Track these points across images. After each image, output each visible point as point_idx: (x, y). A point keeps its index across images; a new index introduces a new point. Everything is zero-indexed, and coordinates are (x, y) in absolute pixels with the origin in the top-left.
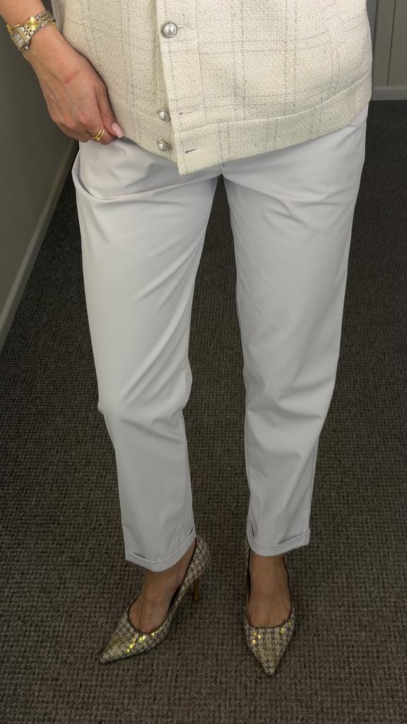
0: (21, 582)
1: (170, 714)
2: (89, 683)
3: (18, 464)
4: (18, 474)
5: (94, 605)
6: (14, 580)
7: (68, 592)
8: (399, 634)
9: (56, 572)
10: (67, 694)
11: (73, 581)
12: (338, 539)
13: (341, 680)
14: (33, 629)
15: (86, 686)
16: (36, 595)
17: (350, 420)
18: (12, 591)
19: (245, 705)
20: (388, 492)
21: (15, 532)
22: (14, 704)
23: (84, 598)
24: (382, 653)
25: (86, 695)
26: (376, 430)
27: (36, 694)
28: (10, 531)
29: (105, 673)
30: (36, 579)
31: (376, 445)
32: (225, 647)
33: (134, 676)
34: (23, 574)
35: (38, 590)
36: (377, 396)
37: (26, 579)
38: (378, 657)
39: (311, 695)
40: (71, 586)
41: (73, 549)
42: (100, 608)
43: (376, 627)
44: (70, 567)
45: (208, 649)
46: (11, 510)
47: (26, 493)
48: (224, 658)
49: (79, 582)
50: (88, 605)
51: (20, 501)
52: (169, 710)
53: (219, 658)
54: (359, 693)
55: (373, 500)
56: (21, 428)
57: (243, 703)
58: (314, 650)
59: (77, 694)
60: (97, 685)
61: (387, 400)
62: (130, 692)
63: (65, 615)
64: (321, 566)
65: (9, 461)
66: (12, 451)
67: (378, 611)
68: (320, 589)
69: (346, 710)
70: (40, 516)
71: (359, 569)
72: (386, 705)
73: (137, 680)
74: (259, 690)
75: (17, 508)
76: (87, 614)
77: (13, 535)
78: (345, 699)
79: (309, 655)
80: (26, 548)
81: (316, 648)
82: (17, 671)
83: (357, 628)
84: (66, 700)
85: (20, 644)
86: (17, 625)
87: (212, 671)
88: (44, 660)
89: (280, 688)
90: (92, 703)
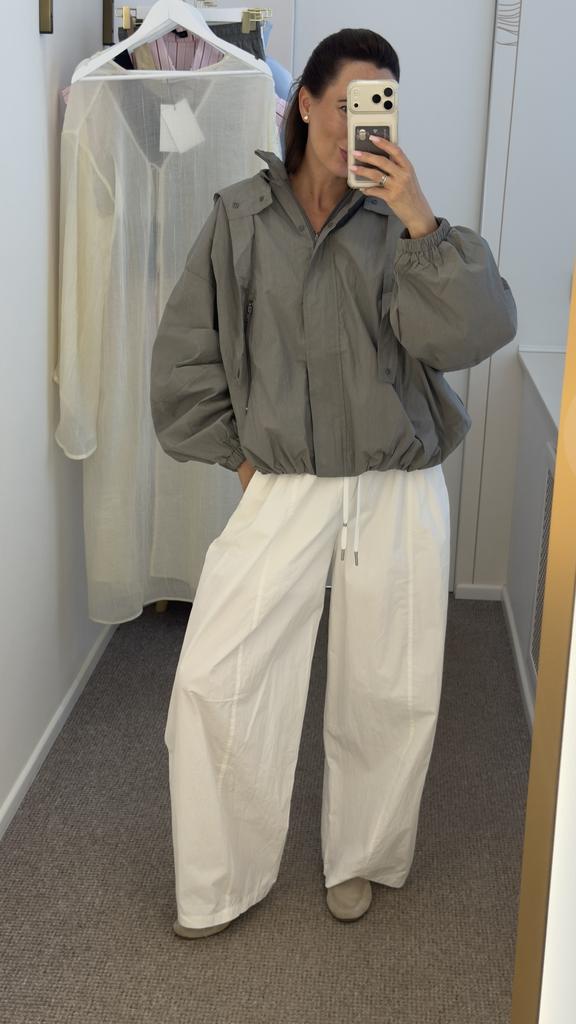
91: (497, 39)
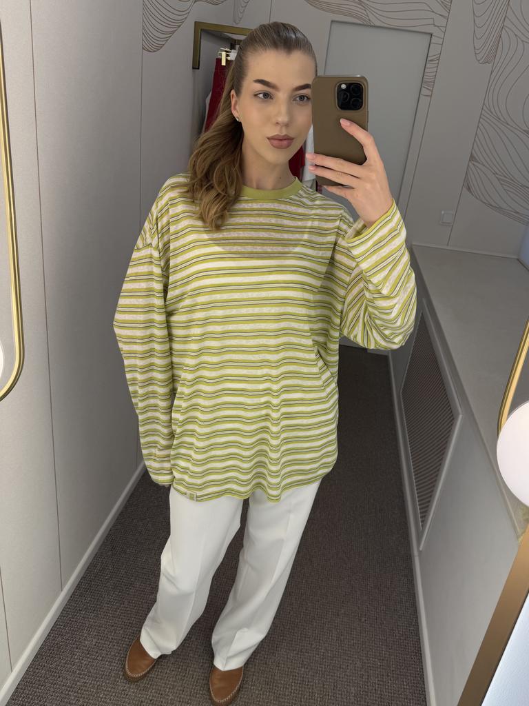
91: (422, 92)
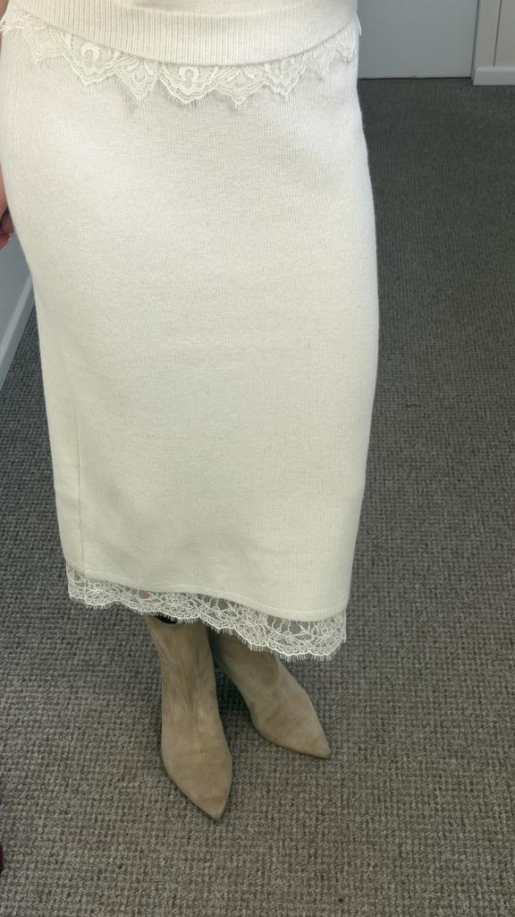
0: (22, 691)
1: (208, 857)
2: (107, 818)
3: (17, 542)
4: (18, 555)
5: (113, 721)
6: (13, 688)
7: (80, 705)
8: (499, 761)
9: (66, 679)
10: (79, 831)
11: (86, 690)
12: (424, 642)
13: (424, 818)
14: (36, 749)
15: (103, 820)
16: (40, 707)
17: (440, 494)
18: (9, 701)
19: (303, 848)
20: (487, 585)
21: (14, 627)
22: (12, 843)
23: (101, 712)
24: (478, 783)
25: (103, 832)
26: (473, 506)
27: (40, 830)
28: (8, 627)
29: (127, 805)
30: (39, 687)
31: (473, 525)
32: (278, 775)
33: (163, 810)
34: (24, 680)
35: (43, 701)
36: (475, 462)
37: (28, 686)
38: (472, 790)
39: (387, 836)
40: (84, 697)
41: (87, 650)
42: (121, 724)
43: (469, 752)
44: (84, 673)
45: (258, 776)
46: (8, 600)
47: (28, 579)
48: (277, 788)
49: (94, 692)
50: (106, 721)
51: (21, 589)
52: (207, 852)
53: (271, 787)
54: (447, 834)
55: (467, 593)
56: (22, 498)
57: (300, 845)
58: (391, 780)
59: (92, 830)
60: (116, 820)
61: (487, 468)
62: (158, 829)
63: (76, 732)
64: (400, 676)
65: (7, 539)
66: (10, 527)
67: (473, 733)
68: (399, 705)
69: (430, 856)
70: (45, 608)
71: (448, 679)
72: (481, 850)
73: (167, 815)
74: (320, 830)
75: (17, 598)
76: (105, 732)
77: (12, 632)
78: (430, 842)
79: (384, 787)
80: (28, 648)
81: (394, 777)
82: (16, 801)
83: (446, 753)
84: (77, 838)
85: (20, 767)
86: (17, 744)
87: (261, 805)
88: (51, 788)
89: (348, 828)
90: (110, 842)
